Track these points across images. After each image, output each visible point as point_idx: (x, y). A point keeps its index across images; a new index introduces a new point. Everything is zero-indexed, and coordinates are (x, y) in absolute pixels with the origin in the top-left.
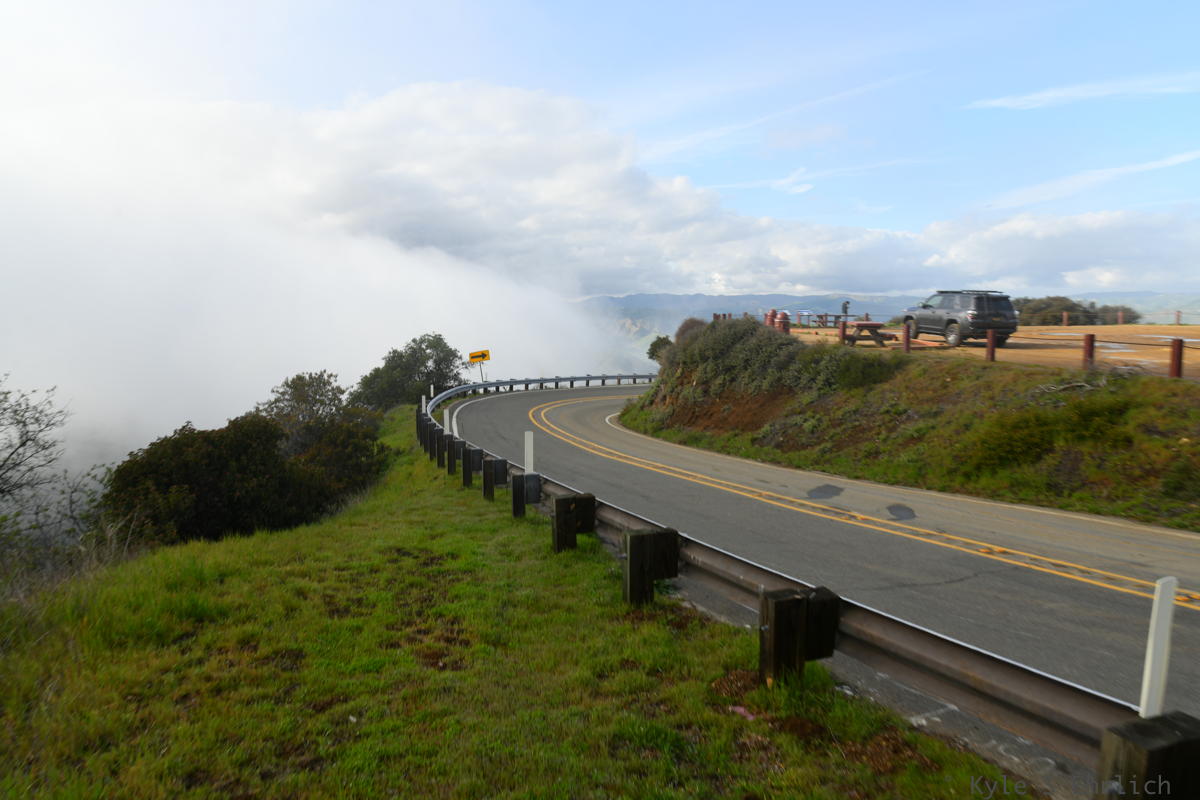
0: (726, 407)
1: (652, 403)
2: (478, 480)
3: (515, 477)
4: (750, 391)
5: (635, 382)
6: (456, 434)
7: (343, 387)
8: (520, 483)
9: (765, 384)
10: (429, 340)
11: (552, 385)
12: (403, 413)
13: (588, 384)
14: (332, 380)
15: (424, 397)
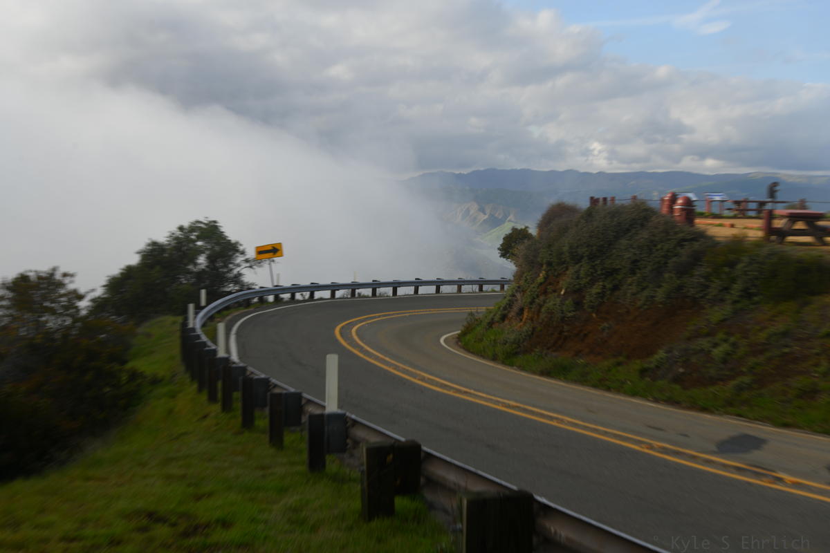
0: (606, 325)
1: (504, 318)
2: (262, 421)
3: (312, 417)
4: (639, 303)
5: (481, 289)
6: (234, 357)
7: (82, 291)
8: (320, 423)
9: (660, 295)
10: (200, 228)
11: (367, 292)
12: (163, 327)
13: (416, 291)
14: (67, 280)
15: (191, 307)
